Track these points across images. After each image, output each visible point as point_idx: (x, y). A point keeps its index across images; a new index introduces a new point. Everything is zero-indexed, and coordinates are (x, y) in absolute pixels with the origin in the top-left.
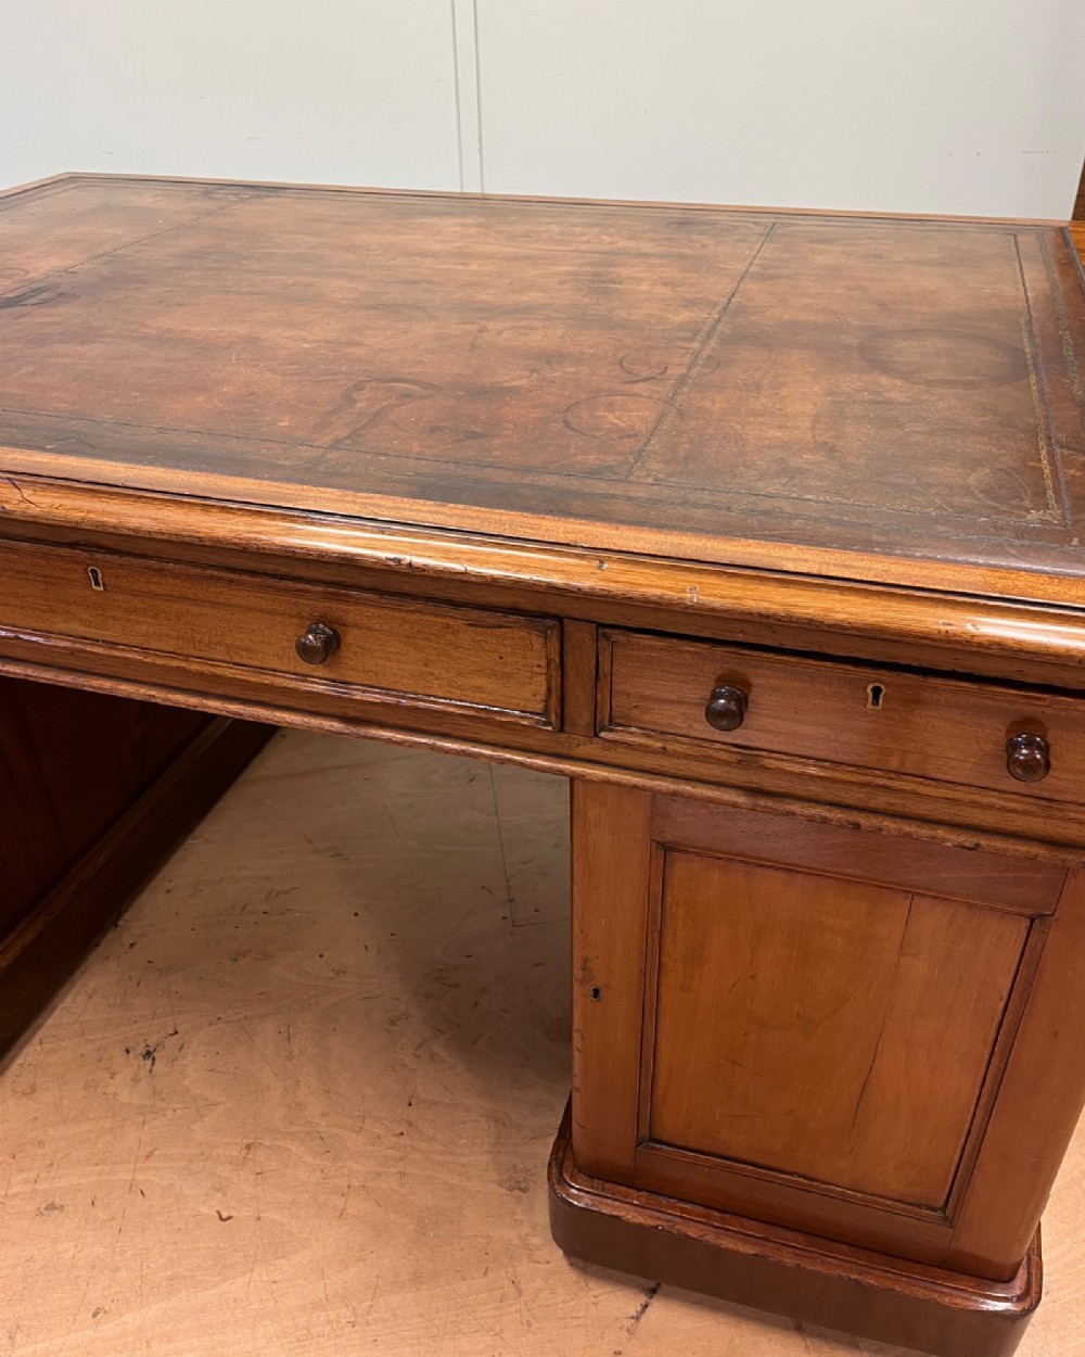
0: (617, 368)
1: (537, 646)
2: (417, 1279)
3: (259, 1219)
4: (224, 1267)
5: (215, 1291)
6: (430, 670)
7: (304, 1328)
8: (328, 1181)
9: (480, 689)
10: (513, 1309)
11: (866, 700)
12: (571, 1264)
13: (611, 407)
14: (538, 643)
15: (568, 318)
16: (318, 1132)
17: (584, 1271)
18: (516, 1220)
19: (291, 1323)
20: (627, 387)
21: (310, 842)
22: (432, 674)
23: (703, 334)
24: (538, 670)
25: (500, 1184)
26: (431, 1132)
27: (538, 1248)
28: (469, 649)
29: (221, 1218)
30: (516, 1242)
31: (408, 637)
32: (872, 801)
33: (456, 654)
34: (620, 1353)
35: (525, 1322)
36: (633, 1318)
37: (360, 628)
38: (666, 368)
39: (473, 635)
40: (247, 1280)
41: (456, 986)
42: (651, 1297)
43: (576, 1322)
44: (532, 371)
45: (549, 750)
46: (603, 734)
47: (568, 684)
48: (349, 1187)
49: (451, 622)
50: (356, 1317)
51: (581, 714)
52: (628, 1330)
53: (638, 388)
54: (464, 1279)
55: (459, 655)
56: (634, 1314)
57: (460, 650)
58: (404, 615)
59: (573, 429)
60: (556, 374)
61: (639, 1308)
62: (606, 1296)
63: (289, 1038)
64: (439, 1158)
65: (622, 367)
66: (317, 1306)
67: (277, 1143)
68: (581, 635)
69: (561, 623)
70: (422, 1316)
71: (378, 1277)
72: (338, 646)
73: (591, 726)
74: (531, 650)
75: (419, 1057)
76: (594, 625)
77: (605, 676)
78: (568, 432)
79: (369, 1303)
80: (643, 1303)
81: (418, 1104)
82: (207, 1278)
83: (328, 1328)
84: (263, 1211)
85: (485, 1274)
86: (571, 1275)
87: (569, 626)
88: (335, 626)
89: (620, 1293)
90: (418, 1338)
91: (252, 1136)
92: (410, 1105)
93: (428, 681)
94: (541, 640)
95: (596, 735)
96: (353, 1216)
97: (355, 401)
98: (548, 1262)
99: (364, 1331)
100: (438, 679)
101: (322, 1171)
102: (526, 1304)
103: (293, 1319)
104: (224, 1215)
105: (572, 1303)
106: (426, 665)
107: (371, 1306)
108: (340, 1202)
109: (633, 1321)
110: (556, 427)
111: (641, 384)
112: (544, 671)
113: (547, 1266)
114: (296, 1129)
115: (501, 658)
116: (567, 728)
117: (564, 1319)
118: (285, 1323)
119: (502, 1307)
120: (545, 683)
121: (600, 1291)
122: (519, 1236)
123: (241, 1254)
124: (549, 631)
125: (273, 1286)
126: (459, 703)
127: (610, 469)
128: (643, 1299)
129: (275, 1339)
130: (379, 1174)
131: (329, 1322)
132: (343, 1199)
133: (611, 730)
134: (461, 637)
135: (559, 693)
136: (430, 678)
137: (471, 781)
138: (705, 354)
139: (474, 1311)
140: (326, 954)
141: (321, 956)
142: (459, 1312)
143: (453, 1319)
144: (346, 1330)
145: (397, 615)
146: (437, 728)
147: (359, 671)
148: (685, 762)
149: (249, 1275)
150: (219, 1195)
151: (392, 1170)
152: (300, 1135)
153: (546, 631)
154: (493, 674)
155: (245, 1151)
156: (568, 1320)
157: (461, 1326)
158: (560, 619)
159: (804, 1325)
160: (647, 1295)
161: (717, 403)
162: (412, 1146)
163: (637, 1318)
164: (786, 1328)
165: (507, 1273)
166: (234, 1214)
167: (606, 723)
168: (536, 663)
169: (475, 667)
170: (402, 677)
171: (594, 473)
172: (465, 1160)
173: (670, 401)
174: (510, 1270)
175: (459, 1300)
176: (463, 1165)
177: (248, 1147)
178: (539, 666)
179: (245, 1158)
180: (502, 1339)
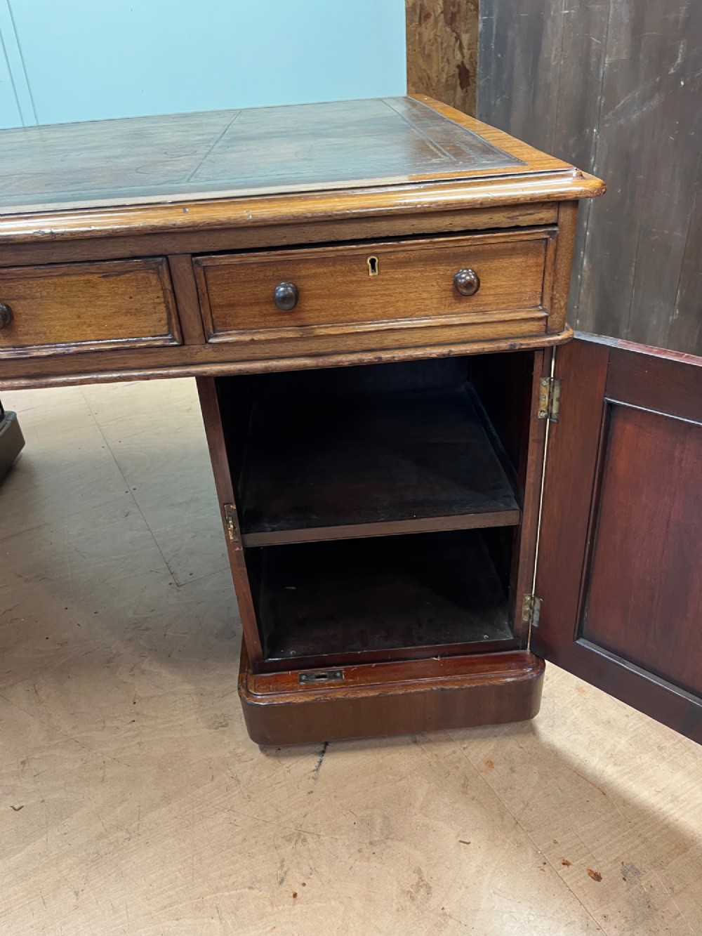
0: (164, 155)
1: (154, 282)
2: (166, 799)
3: (43, 801)
4: (26, 837)
5: (23, 853)
6: (83, 321)
7: (94, 853)
8: (88, 764)
9: (120, 326)
10: (237, 792)
11: (368, 270)
12: (267, 755)
14: (154, 280)
16: (72, 739)
17: (276, 756)
18: (224, 744)
19: (84, 853)
21: (20, 576)
22: (85, 323)
24: (158, 300)
25: (209, 727)
26: (154, 714)
27: (244, 754)
28: (108, 296)
29: (15, 809)
30: (228, 755)
31: (62, 298)
32: (386, 341)
33: (99, 303)
34: (312, 792)
35: (246, 797)
36: (314, 771)
37: (25, 298)
38: (196, 151)
39: (108, 284)
40: (45, 839)
41: (147, 629)
42: (323, 756)
43: (279, 785)
45: (178, 362)
46: (212, 340)
47: (180, 307)
48: (104, 762)
49: (90, 277)
50: (130, 834)
51: (194, 329)
52: (313, 778)
54: (199, 787)
55: (101, 303)
56: (314, 768)
57: (101, 299)
58: (55, 280)
59: (144, 174)
61: (317, 764)
62: (294, 765)
63: (36, 692)
64: (163, 726)
66: (100, 837)
67: (44, 754)
68: (182, 266)
69: (167, 259)
70: (176, 818)
71: (139, 806)
72: (12, 318)
73: (203, 336)
74: (151, 286)
75: (133, 675)
76: (189, 255)
77: (204, 295)
78: (141, 175)
79: (137, 823)
80: (319, 760)
81: (140, 701)
82: (15, 847)
83: (112, 848)
84: (45, 796)
85: (212, 780)
86: (269, 761)
87: (173, 260)
88: (6, 302)
89: (302, 760)
90: (176, 831)
91: (24, 756)
92: (135, 703)
93: (83, 330)
94: (155, 276)
95: (207, 342)
96: (112, 778)
98: (252, 759)
99: (138, 840)
100: (90, 326)
101: (82, 760)
102: (244, 786)
103: (85, 850)
104: (17, 807)
105: (274, 776)
106: (79, 317)
107: (139, 824)
108: (100, 773)
109: (315, 772)
111: (182, 157)
112: (162, 300)
113: (252, 762)
114: (56, 741)
115: (131, 298)
116: (187, 342)
117: (271, 786)
118: (80, 855)
119: (228, 794)
120: (164, 309)
121: (290, 763)
122: (230, 752)
123: (36, 826)
124: (160, 267)
125: (65, 836)
126: (109, 341)
127: (176, 180)
128: (318, 758)
129: (75, 866)
130: (124, 748)
131: (111, 844)
132: (102, 771)
133: (216, 336)
134: (100, 287)
135: (176, 313)
136: (85, 327)
137: (127, 516)
138: (218, 145)
139: (211, 803)
140: (50, 637)
141: (47, 638)
142: (200, 807)
143: (198, 812)
144: (125, 844)
145: (50, 281)
146: (97, 367)
147: (31, 334)
148: (269, 345)
149: (45, 835)
150: (10, 796)
151: (132, 743)
152: (60, 744)
153: (157, 267)
154: (128, 312)
155: (22, 766)
156: (274, 786)
157: (205, 814)
158: (166, 256)
159: (418, 739)
160: (319, 755)
162: (142, 726)
163: (317, 770)
164: (408, 744)
165: (226, 774)
166: (24, 804)
167: (212, 331)
168: (156, 295)
169: (114, 310)
170: (64, 332)
172: (181, 722)
173: (203, 159)
174: (229, 771)
175: (199, 800)
176: (181, 725)
177: (23, 763)
178: (158, 297)
179: (22, 770)
180: (234, 811)
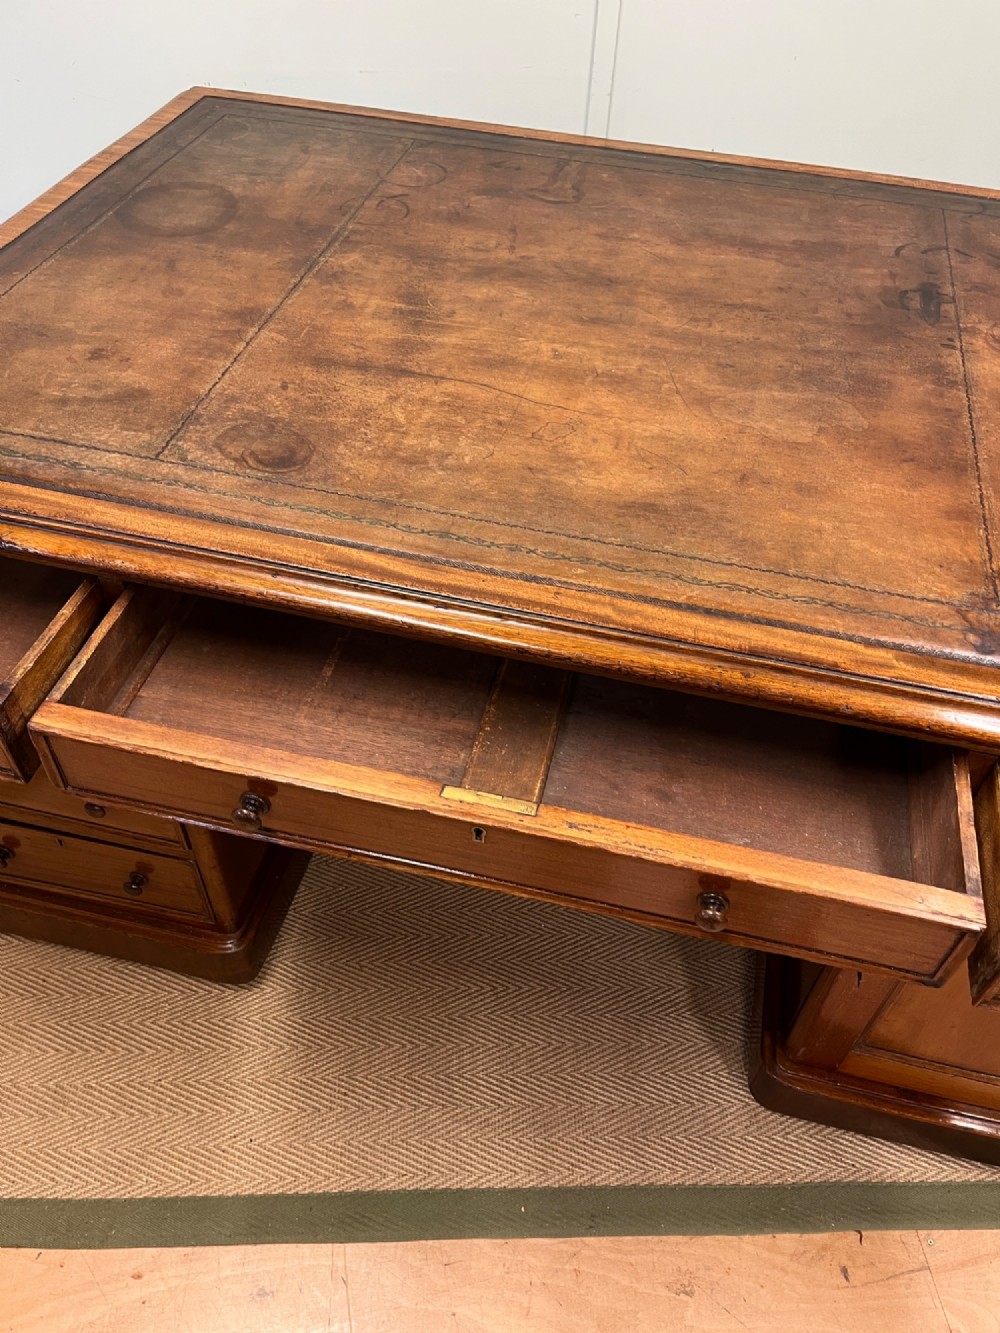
0: (411, 207)
13: (419, 179)
15: (446, 260)
20: (407, 191)
23: (341, 238)
25: (667, 1287)
38: (378, 206)
44: (469, 207)
53: (399, 191)
59: (441, 167)
60: (453, 204)
65: (407, 208)
78: (443, 165)
96: (539, 1315)
97: (573, 188)
110: (451, 169)
111: (396, 193)
127: (422, 146)
132: (527, 1297)
138: (346, 218)
161: (355, 178)
171: (429, 143)
173: (383, 181)
